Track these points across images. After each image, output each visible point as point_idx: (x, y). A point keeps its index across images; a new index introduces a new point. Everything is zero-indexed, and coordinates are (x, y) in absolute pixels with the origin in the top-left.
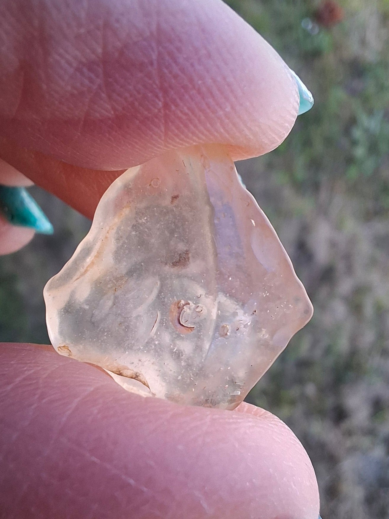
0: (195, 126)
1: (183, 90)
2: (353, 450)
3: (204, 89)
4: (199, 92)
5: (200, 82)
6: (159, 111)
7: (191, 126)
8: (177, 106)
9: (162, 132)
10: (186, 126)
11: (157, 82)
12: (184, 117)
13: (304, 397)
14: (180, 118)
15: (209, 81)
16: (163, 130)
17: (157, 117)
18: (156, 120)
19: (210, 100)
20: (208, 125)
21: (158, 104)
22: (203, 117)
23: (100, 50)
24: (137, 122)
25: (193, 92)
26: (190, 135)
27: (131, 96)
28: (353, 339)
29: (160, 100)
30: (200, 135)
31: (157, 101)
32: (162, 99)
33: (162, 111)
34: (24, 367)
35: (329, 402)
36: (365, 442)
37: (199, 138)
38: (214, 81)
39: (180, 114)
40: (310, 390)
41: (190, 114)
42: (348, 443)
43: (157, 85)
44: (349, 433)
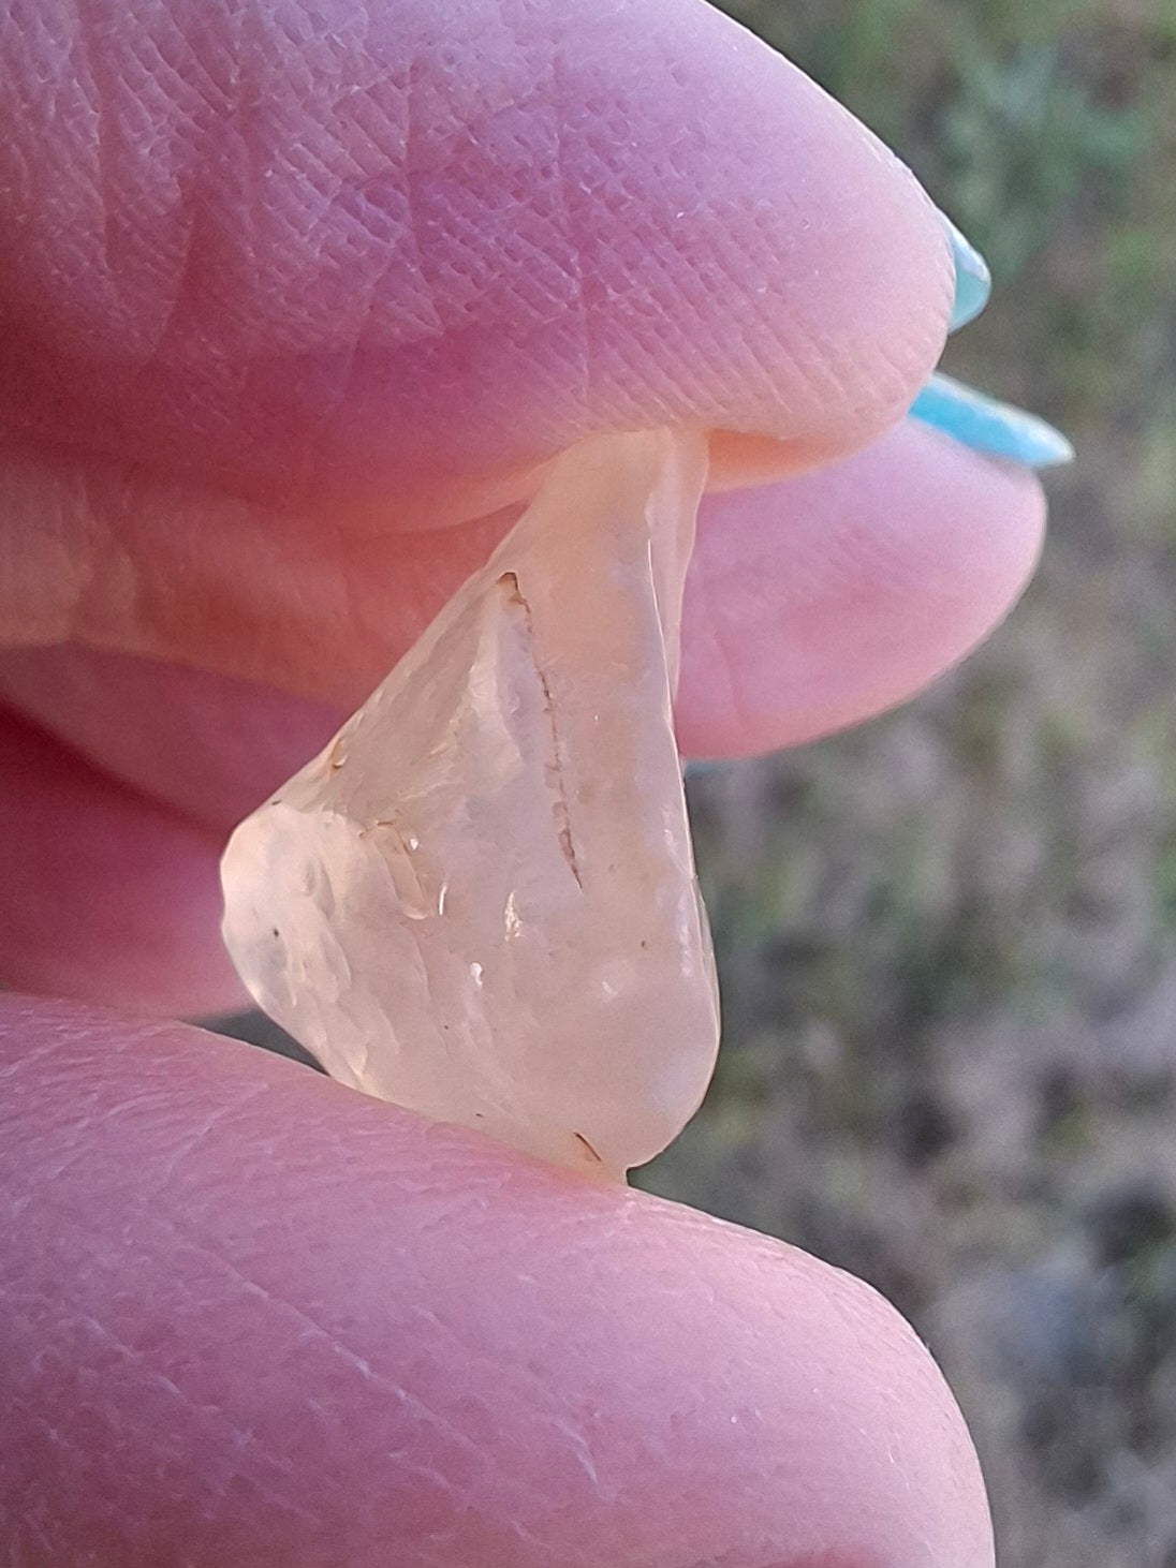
0: (675, 347)
2: (977, 1255)
3: (693, 236)
4: (681, 243)
5: (681, 215)
7: (664, 349)
8: (622, 287)
12: (644, 320)
13: (796, 1071)
14: (631, 324)
15: (707, 213)
17: (566, 328)
18: (565, 336)
19: (713, 267)
21: (569, 286)
22: (694, 318)
25: (665, 245)
27: (490, 266)
28: (968, 860)
29: (572, 275)
31: (565, 276)
32: (579, 271)
33: (581, 307)
34: (59, 1025)
35: (889, 1087)
36: (1018, 1225)
40: (821, 1046)
41: (660, 310)
42: (960, 1231)
44: (959, 1197)
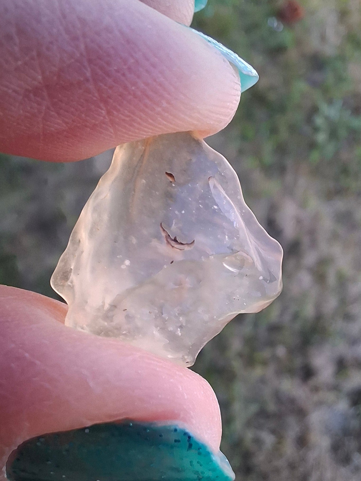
0: (139, 124)
1: (120, 98)
3: (139, 93)
4: (135, 96)
5: (133, 88)
6: (104, 117)
7: (135, 124)
8: (118, 111)
9: (111, 133)
10: (131, 125)
11: (96, 95)
12: (128, 119)
13: (275, 358)
14: (124, 120)
15: (142, 85)
16: (112, 131)
17: (104, 123)
18: (104, 126)
19: (147, 101)
20: (151, 121)
21: (102, 113)
22: (143, 116)
23: (40, 77)
24: (89, 129)
25: (130, 97)
26: (137, 131)
29: (102, 109)
30: (145, 129)
31: (100, 110)
32: (105, 109)
33: (107, 117)
37: (145, 131)
38: (147, 84)
39: (123, 117)
40: (281, 351)
41: (132, 116)
43: (96, 98)
44: (316, 389)
